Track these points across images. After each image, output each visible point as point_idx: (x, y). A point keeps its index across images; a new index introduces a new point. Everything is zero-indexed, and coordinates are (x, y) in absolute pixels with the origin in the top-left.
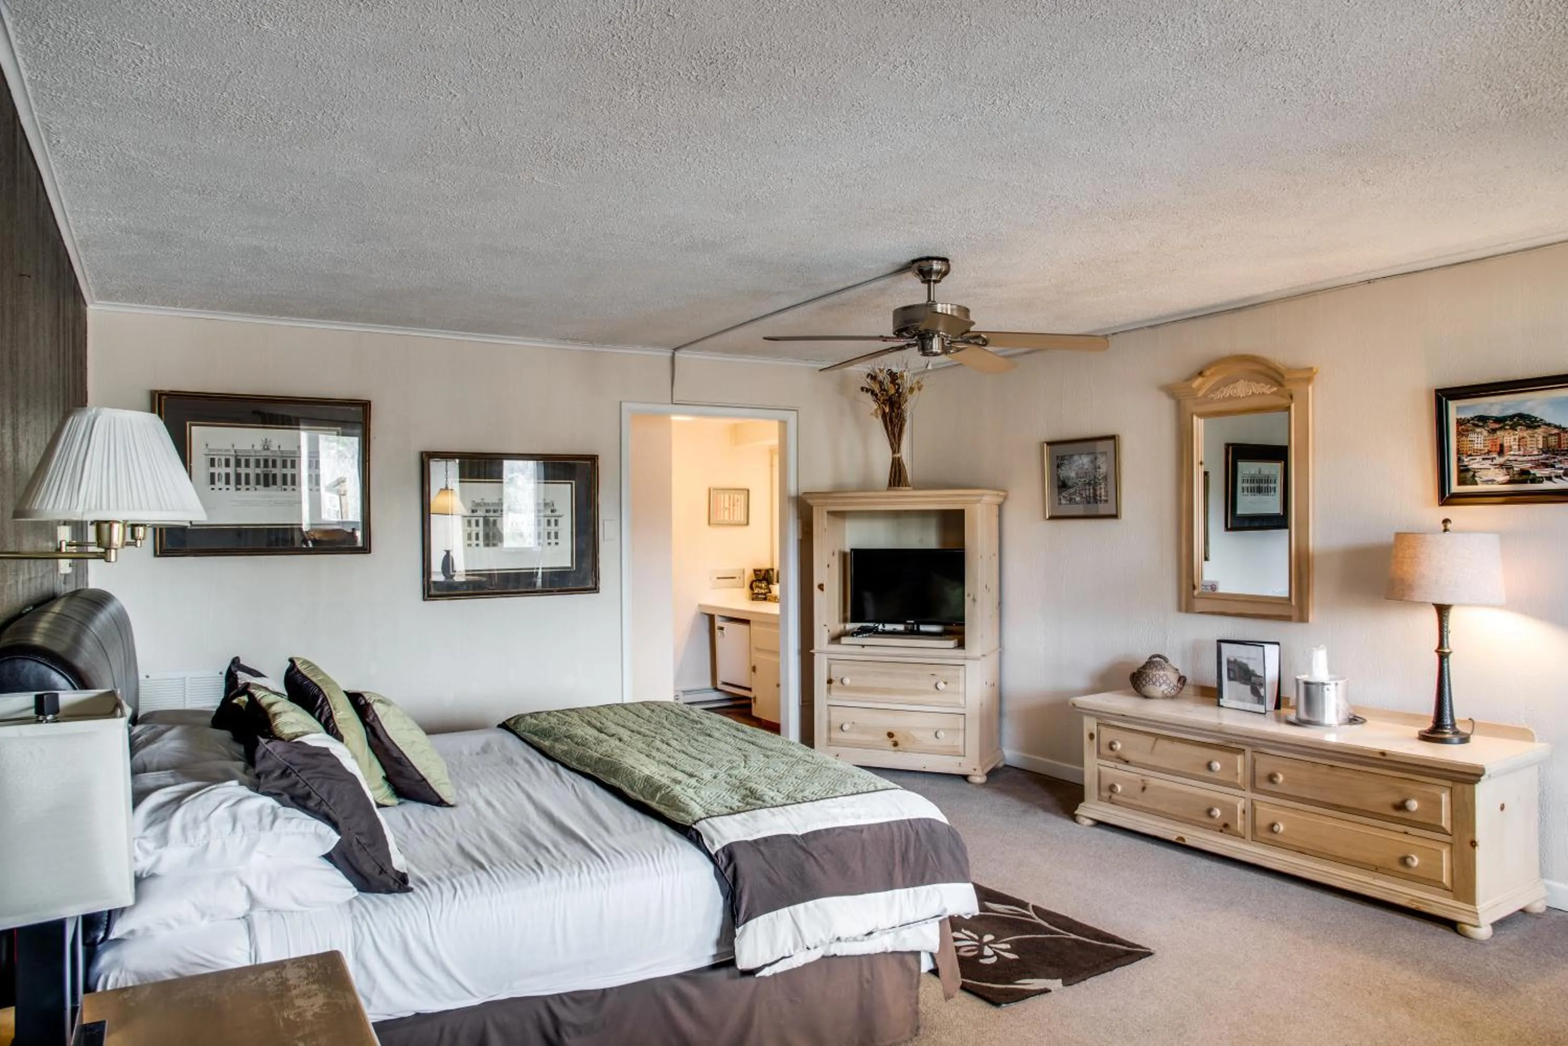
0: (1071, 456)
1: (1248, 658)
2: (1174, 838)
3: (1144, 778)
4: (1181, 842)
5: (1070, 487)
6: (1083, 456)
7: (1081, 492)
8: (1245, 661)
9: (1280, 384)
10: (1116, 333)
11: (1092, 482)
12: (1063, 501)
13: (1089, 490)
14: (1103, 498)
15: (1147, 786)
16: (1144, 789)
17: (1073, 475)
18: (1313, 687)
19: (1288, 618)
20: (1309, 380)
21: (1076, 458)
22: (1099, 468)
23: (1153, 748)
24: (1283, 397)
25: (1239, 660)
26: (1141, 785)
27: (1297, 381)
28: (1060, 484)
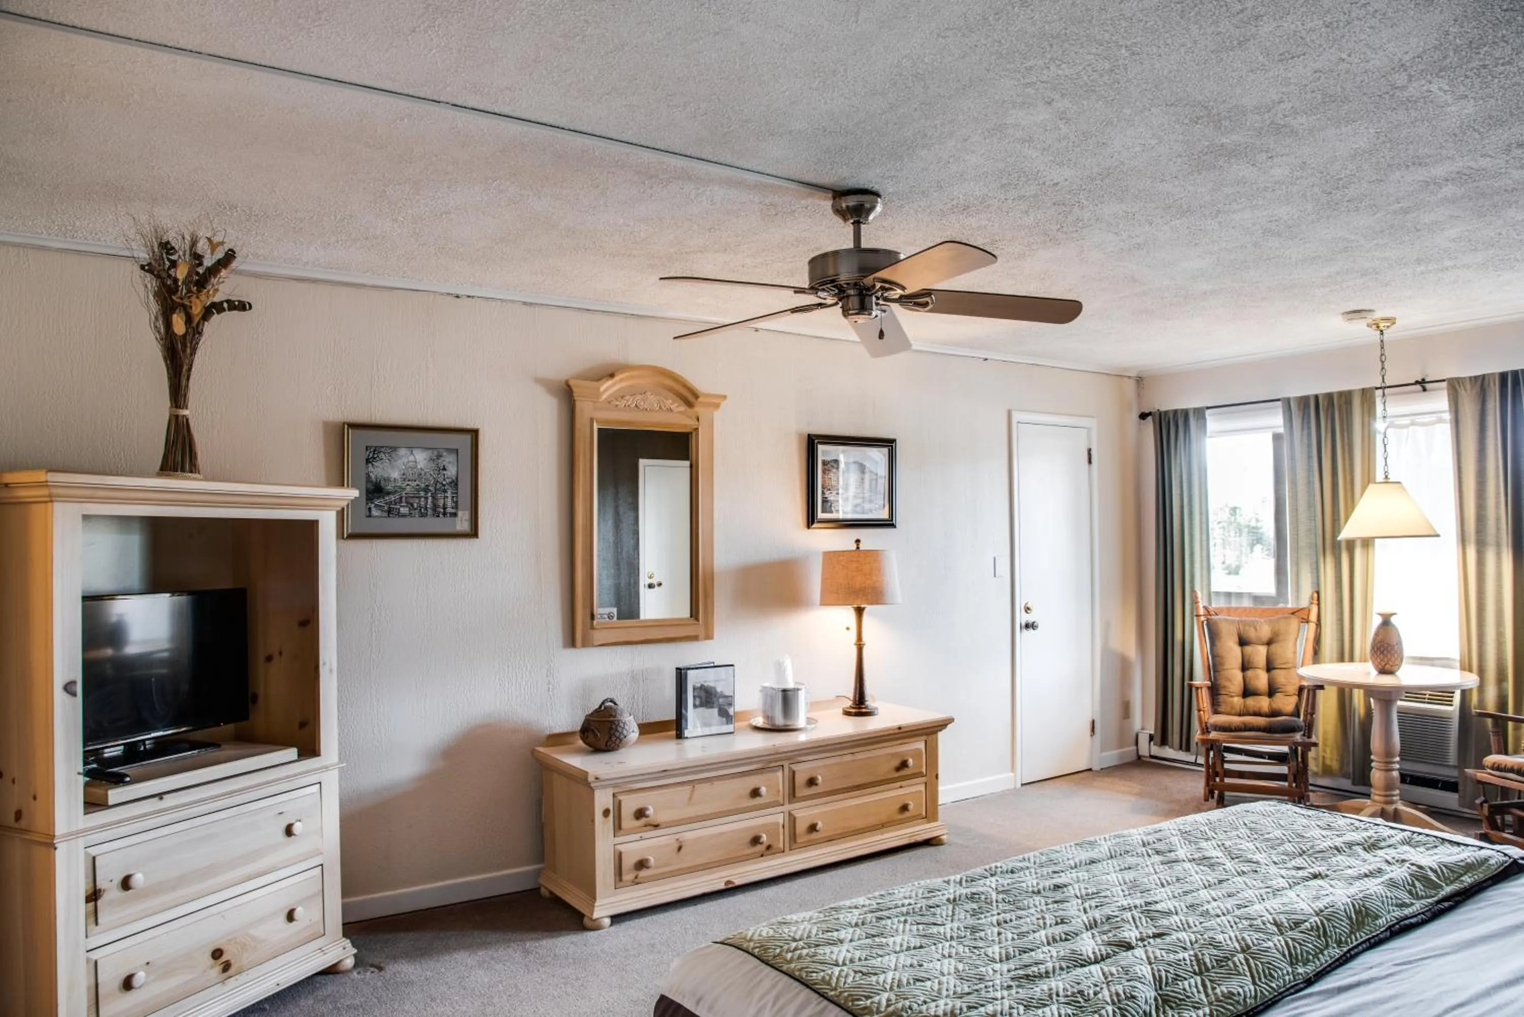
0: (395, 449)
1: (717, 681)
2: (722, 886)
3: (677, 836)
4: (730, 886)
5: (388, 493)
6: (415, 451)
7: (411, 501)
8: (712, 684)
9: (690, 405)
10: (473, 297)
11: (431, 488)
12: (375, 512)
13: (426, 498)
14: (449, 510)
15: (683, 844)
16: (680, 848)
17: (395, 475)
18: (790, 693)
19: (695, 638)
20: (717, 406)
21: (403, 452)
22: (444, 469)
23: (690, 798)
24: (690, 417)
25: (706, 684)
26: (676, 845)
27: (709, 405)
28: (370, 486)
